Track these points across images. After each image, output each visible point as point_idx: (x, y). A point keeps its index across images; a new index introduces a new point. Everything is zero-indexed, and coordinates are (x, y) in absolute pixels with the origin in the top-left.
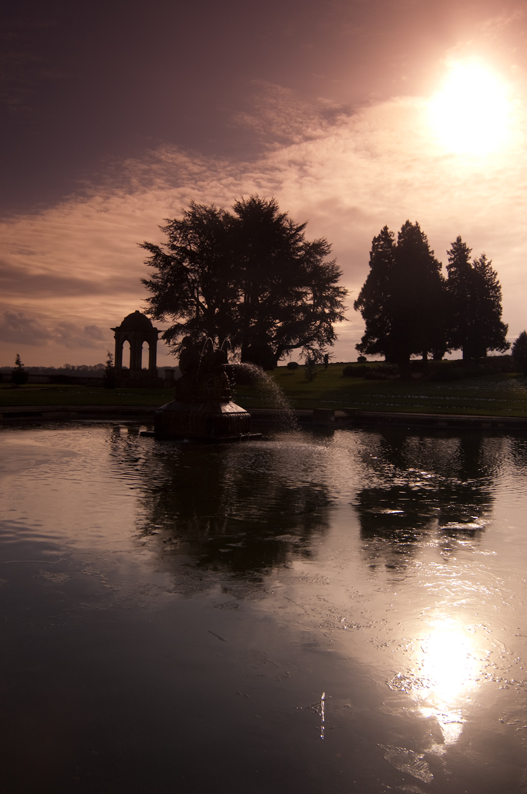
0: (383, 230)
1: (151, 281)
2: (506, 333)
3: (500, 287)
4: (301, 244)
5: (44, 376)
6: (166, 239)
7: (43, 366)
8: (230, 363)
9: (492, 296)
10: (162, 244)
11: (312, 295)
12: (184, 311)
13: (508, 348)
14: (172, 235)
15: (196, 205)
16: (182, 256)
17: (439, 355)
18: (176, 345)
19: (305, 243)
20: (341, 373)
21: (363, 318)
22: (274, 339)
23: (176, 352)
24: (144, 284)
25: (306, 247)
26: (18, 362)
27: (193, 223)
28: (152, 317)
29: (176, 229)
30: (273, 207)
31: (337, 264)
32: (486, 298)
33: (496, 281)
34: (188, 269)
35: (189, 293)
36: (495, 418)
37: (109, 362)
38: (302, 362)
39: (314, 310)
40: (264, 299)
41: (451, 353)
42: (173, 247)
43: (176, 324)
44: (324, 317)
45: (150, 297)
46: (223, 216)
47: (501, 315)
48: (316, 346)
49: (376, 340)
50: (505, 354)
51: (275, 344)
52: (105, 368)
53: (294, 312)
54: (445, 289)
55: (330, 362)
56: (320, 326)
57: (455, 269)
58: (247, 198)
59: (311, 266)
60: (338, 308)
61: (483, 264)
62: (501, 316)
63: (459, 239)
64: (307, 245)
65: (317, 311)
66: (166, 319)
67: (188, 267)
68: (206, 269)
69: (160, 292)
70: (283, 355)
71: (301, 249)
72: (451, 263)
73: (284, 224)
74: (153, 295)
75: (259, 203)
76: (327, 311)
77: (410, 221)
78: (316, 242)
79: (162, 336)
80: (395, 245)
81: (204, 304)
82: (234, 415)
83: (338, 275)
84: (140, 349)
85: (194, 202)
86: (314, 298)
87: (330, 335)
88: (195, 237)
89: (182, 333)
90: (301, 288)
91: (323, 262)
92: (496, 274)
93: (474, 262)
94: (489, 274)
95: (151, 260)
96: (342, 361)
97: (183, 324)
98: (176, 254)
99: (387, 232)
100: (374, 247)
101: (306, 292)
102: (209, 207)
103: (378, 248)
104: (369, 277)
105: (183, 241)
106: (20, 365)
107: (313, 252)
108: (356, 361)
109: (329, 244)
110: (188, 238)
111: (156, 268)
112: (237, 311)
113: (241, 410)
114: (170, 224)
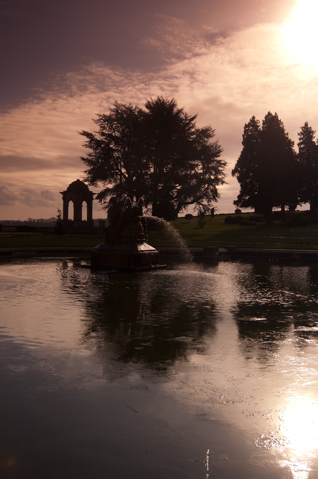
0: (251, 119)
1: (87, 158)
4: (193, 130)
5: (13, 227)
6: (97, 128)
8: (144, 215)
10: (95, 132)
11: (202, 166)
12: (111, 179)
14: (102, 126)
15: (118, 104)
16: (109, 140)
17: (293, 208)
18: (106, 203)
19: (196, 130)
20: (224, 221)
21: (238, 182)
22: (175, 198)
23: (106, 208)
24: (83, 161)
25: (197, 132)
27: (116, 116)
28: (89, 184)
29: (104, 121)
30: (173, 104)
31: (219, 144)
34: (114, 149)
35: (114, 166)
37: (59, 216)
38: (195, 214)
39: (203, 177)
40: (168, 170)
41: (301, 206)
42: (103, 134)
43: (106, 188)
44: (211, 182)
45: (87, 170)
46: (138, 112)
48: (205, 202)
49: (247, 198)
51: (177, 201)
52: (56, 221)
53: (189, 179)
54: (297, 160)
55: (215, 213)
56: (207, 188)
57: (304, 145)
58: (155, 98)
59: (201, 146)
60: (220, 175)
63: (306, 124)
64: (197, 131)
65: (205, 178)
66: (98, 185)
67: (114, 148)
68: (126, 149)
69: (94, 166)
70: (182, 209)
71: (193, 133)
72: (301, 141)
73: (181, 116)
74: (89, 168)
75: (163, 102)
76: (212, 177)
77: (271, 112)
78: (204, 128)
79: (96, 197)
80: (260, 129)
81: (125, 174)
82: (147, 252)
83: (220, 151)
84: (81, 206)
86: (203, 168)
87: (215, 194)
88: (118, 127)
89: (110, 195)
90: (194, 161)
91: (209, 142)
95: (87, 144)
96: (224, 213)
97: (111, 188)
98: (105, 139)
99: (254, 120)
100: (246, 131)
101: (197, 164)
102: (128, 105)
103: (248, 132)
104: (242, 152)
105: (110, 130)
107: (202, 135)
108: (234, 212)
109: (213, 130)
110: (113, 128)
111: (91, 149)
112: (148, 179)
113: (152, 248)
114: (100, 118)
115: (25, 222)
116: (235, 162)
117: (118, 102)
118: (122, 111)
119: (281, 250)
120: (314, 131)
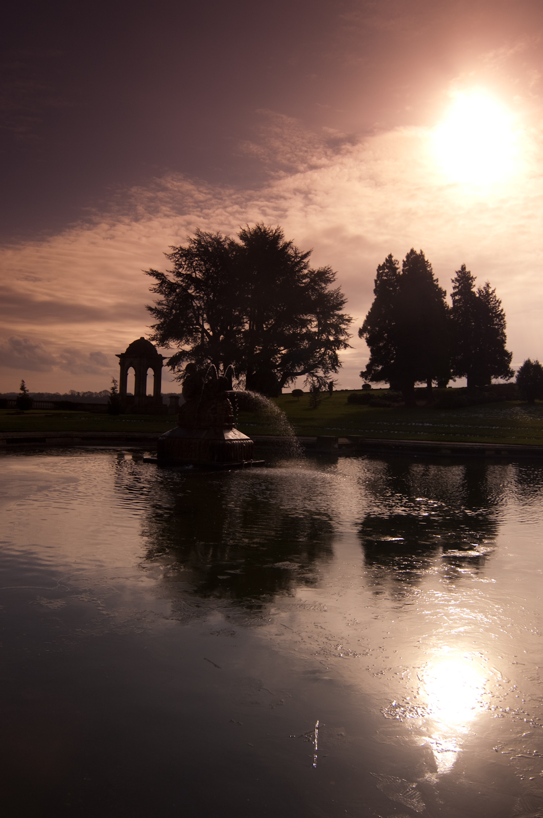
0: (387, 258)
1: (156, 308)
2: (511, 360)
3: (504, 315)
4: (306, 271)
5: (48, 402)
6: (171, 266)
7: (48, 392)
8: (235, 390)
9: (497, 324)
10: (167, 271)
11: (317, 322)
12: (189, 338)
13: (512, 376)
14: (177, 263)
15: (201, 232)
16: (187, 283)
17: (443, 383)
18: (181, 371)
19: (309, 271)
20: (346, 401)
21: (368, 345)
22: (278, 366)
23: (181, 378)
24: (149, 311)
25: (310, 275)
26: (23, 388)
27: (198, 250)
28: (157, 344)
29: (181, 256)
30: (279, 235)
31: (342, 291)
32: (490, 326)
33: (500, 308)
34: (193, 296)
35: (194, 319)
36: (499, 446)
37: (113, 389)
38: (307, 389)
39: (318, 338)
40: (269, 326)
41: (455, 381)
42: (179, 274)
43: (181, 351)
44: (329, 345)
45: (155, 324)
46: (228, 244)
47: (505, 343)
48: (320, 373)
49: (380, 368)
50: (509, 381)
51: (281, 370)
52: (110, 395)
53: (299, 340)
54: (449, 317)
55: (334, 389)
56: (324, 354)
57: (460, 297)
58: (252, 226)
59: (316, 294)
60: (342, 335)
61: (487, 292)
62: (506, 345)
63: (463, 268)
64: (312, 273)
65: (321, 339)
66: (171, 346)
67: (193, 294)
68: (211, 296)
69: (165, 319)
70: (288, 382)
71: (305, 276)
72: (455, 291)
73: (289, 252)
74: (158, 322)
75: (265, 231)
76: (331, 338)
77: (414, 249)
78: (320, 270)
79: (167, 363)
80: (399, 273)
81: (209, 331)
82: (237, 442)
83: (343, 303)
84: (145, 375)
85: (199, 229)
86: (318, 326)
87: (335, 362)
88: (200, 265)
89: (187, 360)
90: (306, 315)
91: (328, 290)
92: (500, 302)
93: (479, 290)
94: (493, 302)
95: (156, 287)
96: (346, 389)
97: (188, 350)
98: (182, 281)
99: (391, 260)
100: (379, 275)
101: (310, 319)
102: (214, 234)
103: (382, 277)
104: (374, 305)
105: (188, 269)
106: (25, 391)
107: (318, 280)
108: (361, 388)
109: (334, 272)
110: (193, 266)
111: (161, 295)
112: (242, 338)
113: (244, 436)
114: (175, 252)
115: (66, 396)
116: (364, 318)
117: (200, 230)
118: (207, 243)
119: (426, 442)
120: (474, 277)
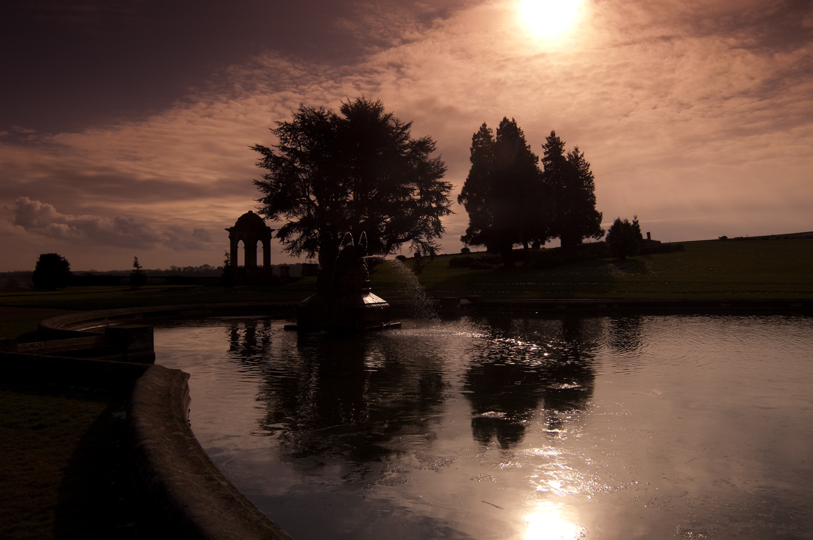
0: (482, 127)
1: (263, 182)
2: (601, 220)
3: (593, 177)
4: (407, 142)
5: (161, 278)
6: (277, 141)
7: (159, 269)
9: (587, 186)
10: (273, 146)
11: (419, 190)
12: (296, 210)
13: (603, 235)
14: (283, 137)
15: (304, 108)
16: (292, 156)
17: (538, 244)
18: (290, 242)
19: (410, 141)
20: (448, 264)
21: (467, 211)
22: (384, 234)
24: (257, 185)
25: (411, 146)
26: (136, 265)
27: (302, 125)
28: (266, 217)
29: (286, 131)
31: (442, 160)
32: (580, 188)
33: (589, 171)
34: (299, 169)
35: (300, 192)
37: (226, 262)
38: (411, 255)
39: (421, 205)
40: (373, 196)
41: (550, 241)
42: (284, 149)
44: (431, 212)
45: (262, 197)
46: (331, 118)
47: (595, 203)
48: (424, 239)
49: (479, 232)
50: (600, 240)
51: (386, 238)
52: (222, 268)
53: (402, 207)
54: (542, 181)
56: (427, 220)
57: (551, 161)
58: (353, 101)
59: (418, 163)
60: (443, 202)
61: (576, 156)
62: (596, 205)
63: (553, 134)
64: (413, 143)
65: (424, 206)
66: (279, 218)
67: (299, 167)
68: (316, 169)
69: (272, 192)
70: (394, 248)
71: (407, 146)
72: (546, 156)
73: (390, 124)
74: (265, 195)
75: (366, 104)
76: (434, 205)
77: (508, 118)
78: (421, 140)
79: (276, 235)
80: (494, 140)
81: (315, 202)
83: (443, 171)
84: (255, 247)
85: (302, 104)
86: (420, 194)
87: (438, 228)
88: (305, 139)
89: (296, 231)
90: (408, 184)
91: (429, 159)
92: (589, 165)
93: (568, 155)
94: (582, 165)
95: (263, 162)
97: (296, 222)
98: (287, 155)
99: (485, 129)
100: (474, 144)
101: (413, 188)
102: (317, 109)
103: (478, 144)
104: (471, 172)
105: (293, 143)
106: (138, 267)
107: (419, 149)
108: (460, 252)
109: (434, 141)
110: (298, 140)
111: (268, 169)
112: (347, 208)
113: (381, 300)
114: (280, 127)
116: (463, 185)
118: (310, 118)
120: (563, 142)
